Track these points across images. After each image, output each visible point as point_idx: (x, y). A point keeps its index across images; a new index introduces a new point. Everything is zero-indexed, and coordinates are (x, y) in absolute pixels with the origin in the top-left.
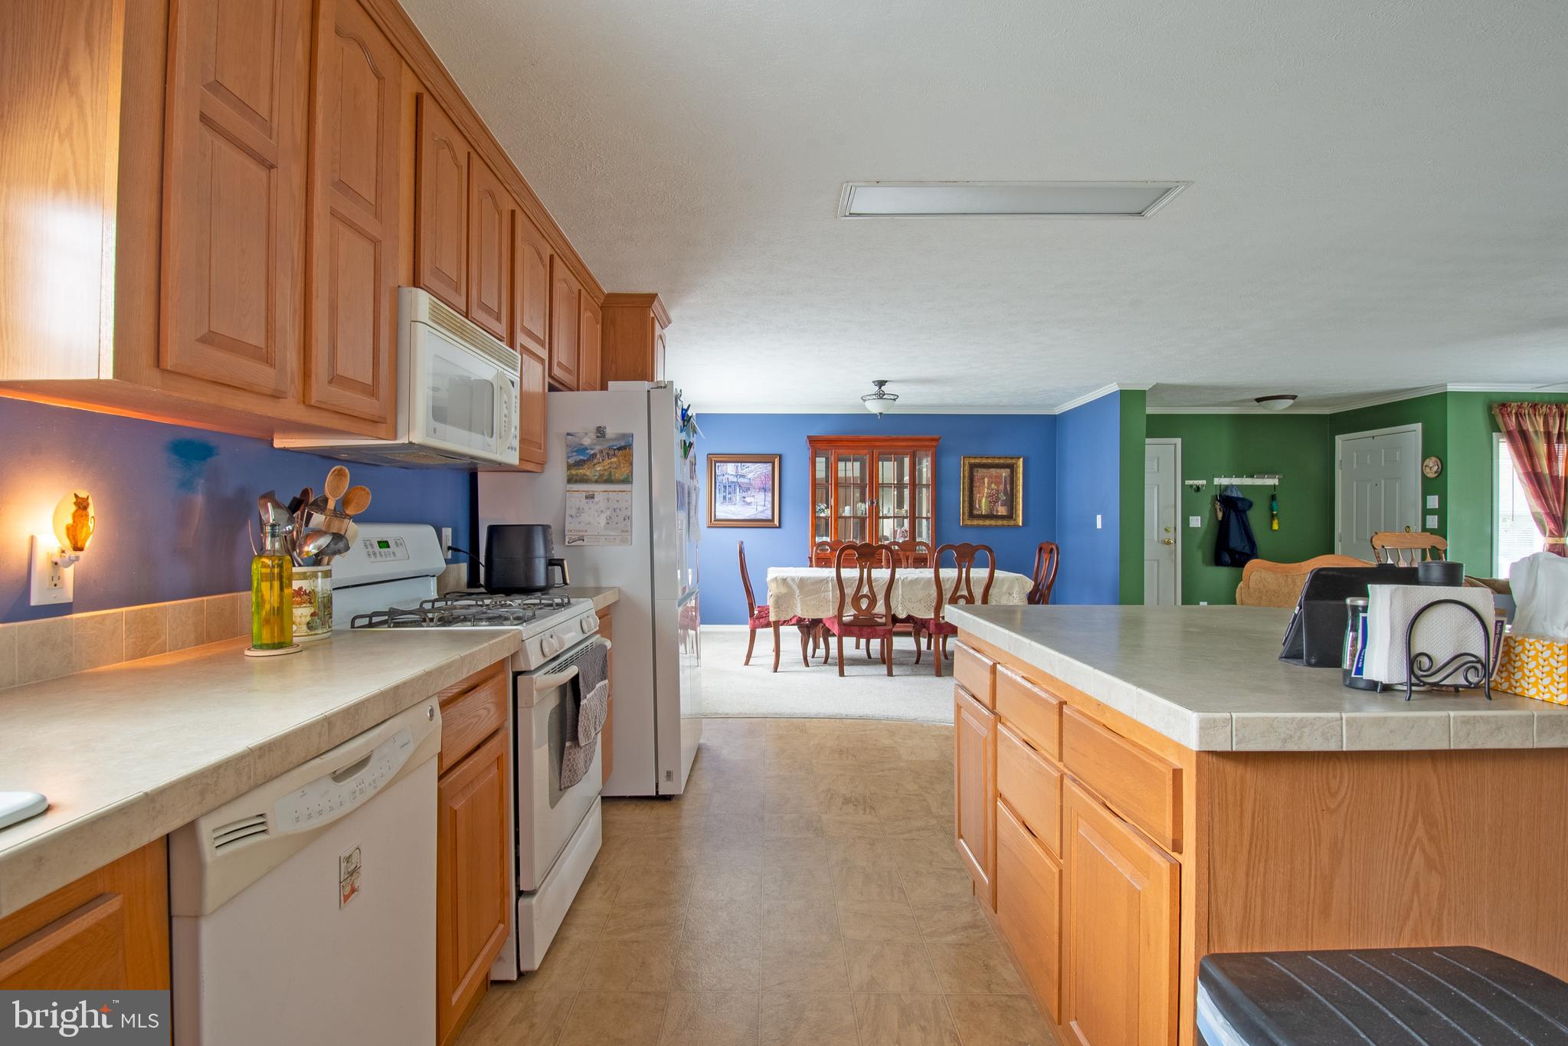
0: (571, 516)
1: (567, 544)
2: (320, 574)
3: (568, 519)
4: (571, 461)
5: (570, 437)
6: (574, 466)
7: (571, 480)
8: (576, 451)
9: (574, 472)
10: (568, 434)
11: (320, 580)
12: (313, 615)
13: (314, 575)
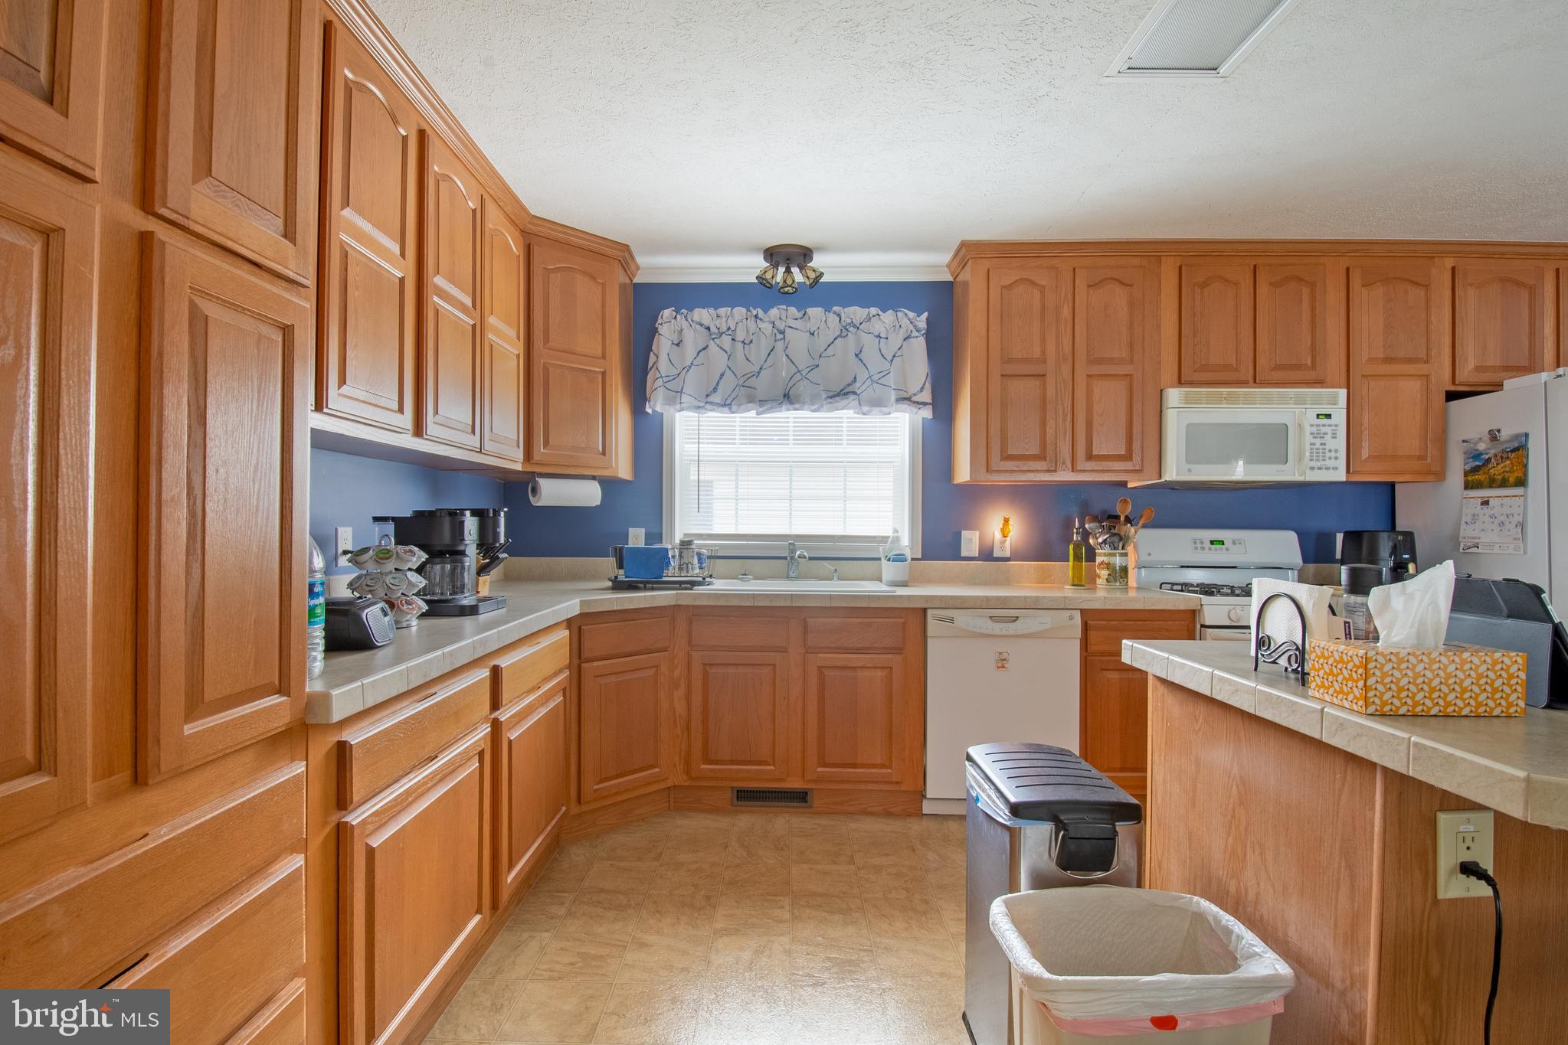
0: (1466, 523)
1: (1461, 550)
2: (1117, 555)
3: (1463, 526)
4: (1468, 468)
5: (1465, 444)
6: (1471, 472)
7: (1468, 486)
8: (1472, 458)
9: (1470, 478)
10: (1464, 441)
11: (1118, 558)
12: (1109, 575)
13: (1114, 555)
